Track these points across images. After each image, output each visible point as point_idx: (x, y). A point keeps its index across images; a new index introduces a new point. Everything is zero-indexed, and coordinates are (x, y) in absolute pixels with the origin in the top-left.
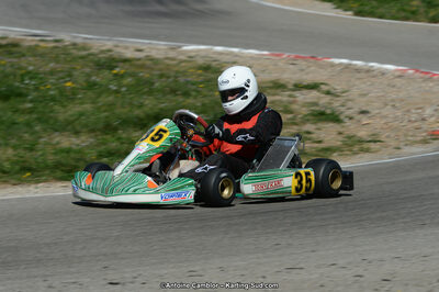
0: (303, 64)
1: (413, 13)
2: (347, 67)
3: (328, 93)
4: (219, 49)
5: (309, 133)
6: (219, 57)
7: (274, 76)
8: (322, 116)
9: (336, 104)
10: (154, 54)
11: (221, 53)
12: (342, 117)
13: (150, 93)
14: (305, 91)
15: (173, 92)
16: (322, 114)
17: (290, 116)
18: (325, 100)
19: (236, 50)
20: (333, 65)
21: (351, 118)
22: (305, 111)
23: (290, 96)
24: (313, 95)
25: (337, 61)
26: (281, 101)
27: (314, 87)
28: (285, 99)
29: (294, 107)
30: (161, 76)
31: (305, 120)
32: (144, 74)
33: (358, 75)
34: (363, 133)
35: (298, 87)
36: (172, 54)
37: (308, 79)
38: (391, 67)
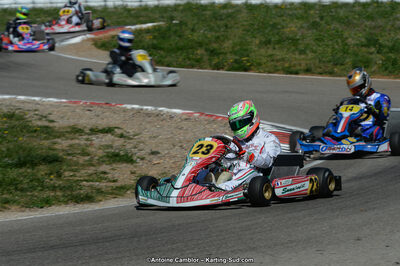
0: (98, 110)
1: (198, 61)
2: (139, 111)
3: (122, 136)
4: (22, 98)
5: (105, 173)
6: (22, 106)
7: (72, 122)
8: (116, 157)
9: (128, 146)
11: (23, 102)
12: (134, 158)
14: (101, 135)
16: (117, 155)
17: (87, 158)
18: (119, 142)
19: (37, 99)
20: (125, 110)
21: (142, 159)
22: (100, 153)
23: (87, 140)
24: (109, 136)
25: (129, 107)
26: (79, 145)
27: (109, 130)
28: (82, 142)
29: (91, 149)
31: (101, 162)
33: (149, 119)
34: (153, 173)
35: (94, 131)
37: (102, 123)
38: (178, 111)
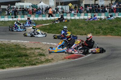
0: (37, 44)
1: (60, 32)
2: (46, 44)
3: (42, 50)
4: (19, 41)
5: (38, 58)
6: (19, 43)
7: (30, 47)
8: (41, 55)
9: (44, 52)
10: (5, 43)
11: (19, 42)
12: (45, 55)
13: (4, 51)
14: (37, 50)
15: (9, 50)
16: (41, 54)
17: (34, 55)
18: (41, 51)
19: (22, 41)
20: (43, 44)
21: (47, 55)
22: (37, 54)
23: (34, 51)
24: (39, 50)
25: (44, 43)
26: (32, 52)
27: (39, 49)
28: (33, 51)
29: (35, 53)
30: (7, 47)
31: (37, 56)
32: (3, 47)
33: (48, 46)
34: (50, 58)
35: (36, 49)
36: (9, 42)
37: (38, 47)
38: (55, 44)
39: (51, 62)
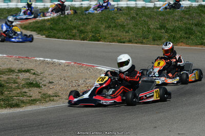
0: (22, 60)
1: (73, 36)
2: (43, 61)
3: (34, 74)
5: (26, 92)
7: (9, 66)
8: (31, 85)
9: (38, 79)
12: (41, 85)
14: (24, 73)
16: (31, 84)
17: (16, 85)
18: (33, 77)
20: (36, 61)
21: (45, 85)
22: (23, 82)
23: (17, 75)
24: (27, 75)
25: (38, 59)
26: (13, 78)
27: (28, 71)
28: (14, 77)
29: (18, 80)
31: (23, 87)
33: (48, 65)
34: (50, 92)
35: (20, 71)
37: (25, 67)
38: (63, 61)
39: (53, 100)
